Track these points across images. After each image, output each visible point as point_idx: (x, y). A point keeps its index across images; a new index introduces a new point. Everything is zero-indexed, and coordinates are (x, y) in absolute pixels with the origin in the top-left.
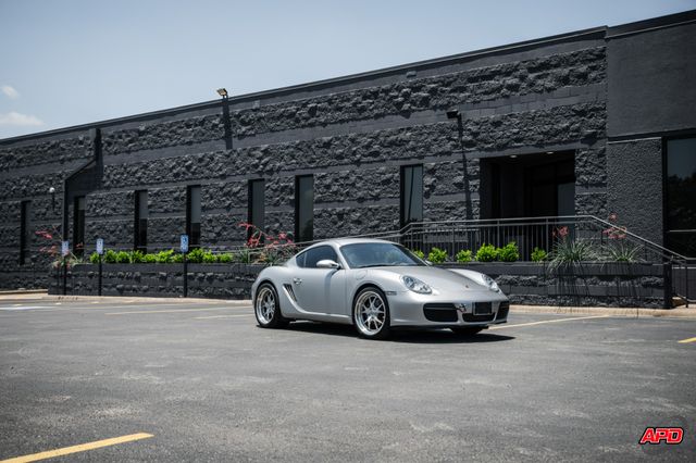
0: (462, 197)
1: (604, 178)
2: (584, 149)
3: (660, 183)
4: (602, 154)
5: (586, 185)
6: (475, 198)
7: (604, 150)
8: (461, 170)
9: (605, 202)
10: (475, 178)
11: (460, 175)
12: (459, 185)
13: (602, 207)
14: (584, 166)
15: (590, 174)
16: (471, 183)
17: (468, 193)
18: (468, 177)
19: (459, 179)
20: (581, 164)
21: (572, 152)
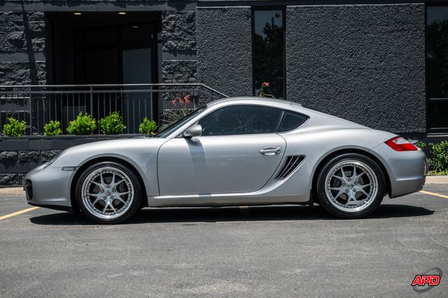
0: (24, 58)
1: (194, 45)
2: (172, 12)
3: (250, 53)
4: (191, 19)
5: (173, 51)
6: (40, 59)
7: (194, 15)
8: (19, 24)
9: (195, 71)
10: (38, 35)
11: (17, 30)
12: (17, 43)
13: (192, 76)
14: (172, 31)
15: (179, 40)
16: (33, 41)
17: (31, 52)
18: (30, 34)
19: (17, 35)
20: (168, 28)
21: (159, 14)
